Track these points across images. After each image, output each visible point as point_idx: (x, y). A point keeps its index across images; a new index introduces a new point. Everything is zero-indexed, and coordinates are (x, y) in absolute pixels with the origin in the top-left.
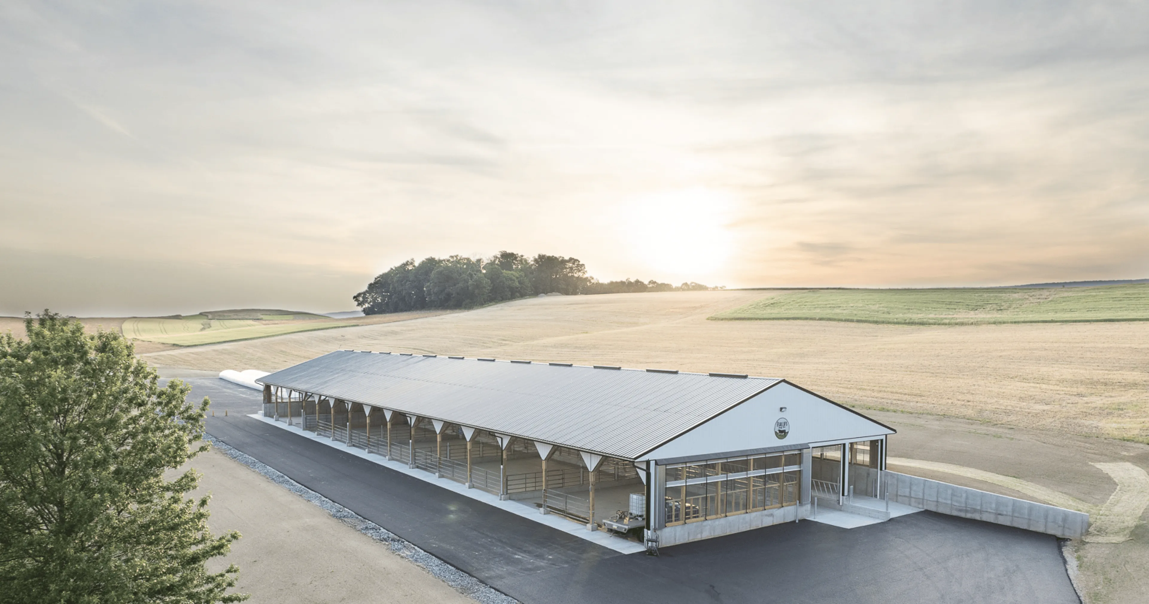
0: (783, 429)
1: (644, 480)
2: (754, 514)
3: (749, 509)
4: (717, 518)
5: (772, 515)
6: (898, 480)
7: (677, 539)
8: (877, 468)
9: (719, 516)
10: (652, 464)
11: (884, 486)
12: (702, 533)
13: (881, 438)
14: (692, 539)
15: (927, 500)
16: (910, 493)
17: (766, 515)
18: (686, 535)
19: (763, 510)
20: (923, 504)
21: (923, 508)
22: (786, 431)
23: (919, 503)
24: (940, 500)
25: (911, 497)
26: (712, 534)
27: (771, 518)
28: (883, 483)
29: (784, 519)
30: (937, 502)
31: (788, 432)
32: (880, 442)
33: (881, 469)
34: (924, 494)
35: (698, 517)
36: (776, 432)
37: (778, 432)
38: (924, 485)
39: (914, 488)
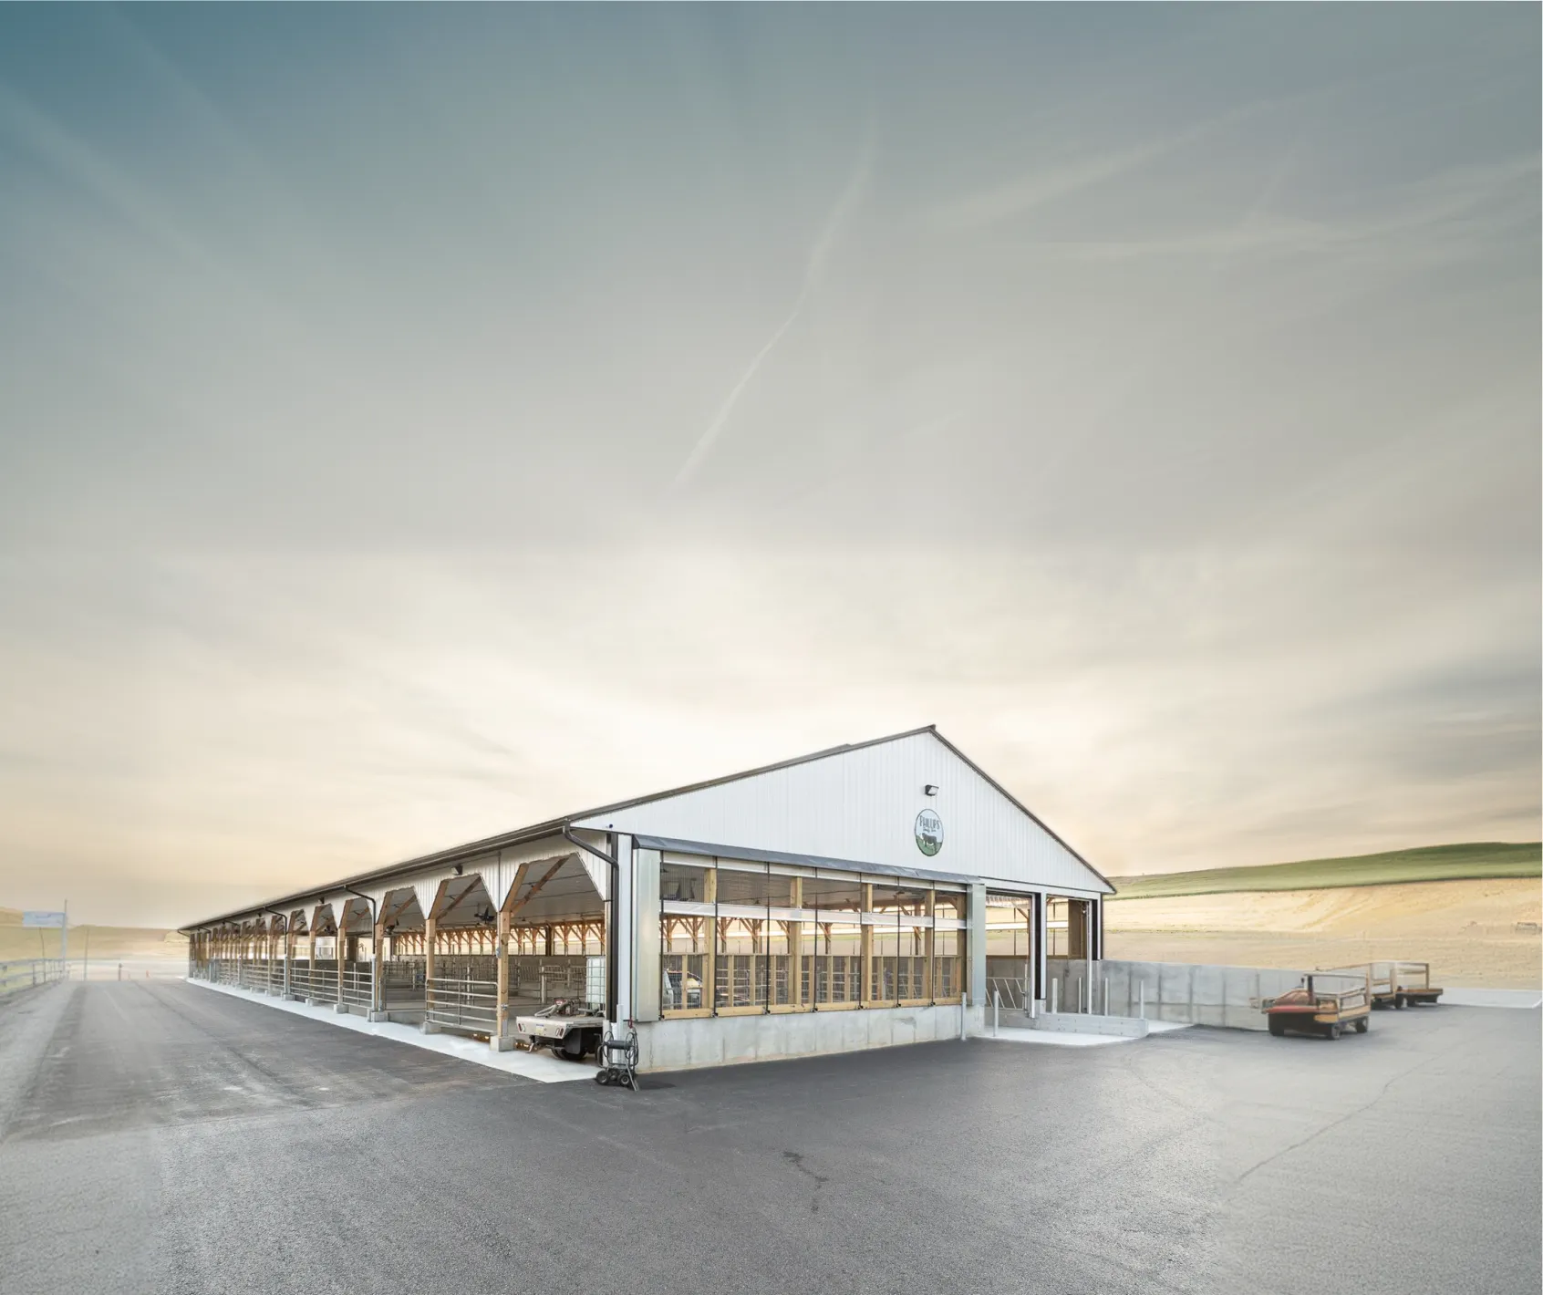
0: (931, 834)
1: (603, 891)
2: (874, 1014)
3: (866, 1000)
4: (794, 1013)
5: (911, 1020)
6: (1130, 974)
7: (694, 1054)
8: (1085, 957)
9: (798, 1007)
10: (624, 842)
11: (1100, 989)
12: (756, 1044)
13: (1094, 898)
14: (732, 1058)
15: (1200, 1005)
16: (1160, 996)
17: (902, 1020)
18: (719, 1048)
19: (893, 1007)
20: (1189, 1015)
21: (1190, 1023)
22: (938, 840)
23: (1181, 1014)
24: (1230, 1001)
25: (1163, 1004)
26: (783, 1050)
27: (910, 1028)
28: (1099, 984)
29: (936, 1032)
30: (1224, 1006)
31: (941, 843)
32: (1090, 906)
33: (1095, 958)
34: (1191, 993)
35: (747, 1004)
36: (918, 839)
37: (922, 837)
38: (1192, 975)
39: (1167, 985)
